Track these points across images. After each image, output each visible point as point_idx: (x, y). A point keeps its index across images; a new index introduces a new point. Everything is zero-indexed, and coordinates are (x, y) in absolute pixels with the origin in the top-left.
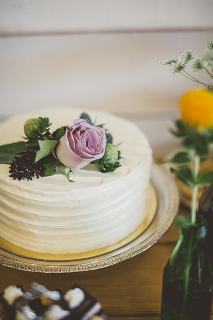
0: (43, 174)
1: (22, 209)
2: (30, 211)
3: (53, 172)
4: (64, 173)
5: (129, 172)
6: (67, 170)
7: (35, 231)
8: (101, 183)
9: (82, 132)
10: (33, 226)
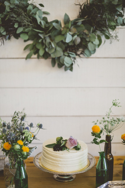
0: (61, 150)
1: (57, 159)
2: (59, 159)
3: (65, 150)
4: (67, 150)
5: (83, 150)
6: (68, 149)
7: (60, 165)
8: (76, 152)
9: (72, 140)
10: (59, 164)
